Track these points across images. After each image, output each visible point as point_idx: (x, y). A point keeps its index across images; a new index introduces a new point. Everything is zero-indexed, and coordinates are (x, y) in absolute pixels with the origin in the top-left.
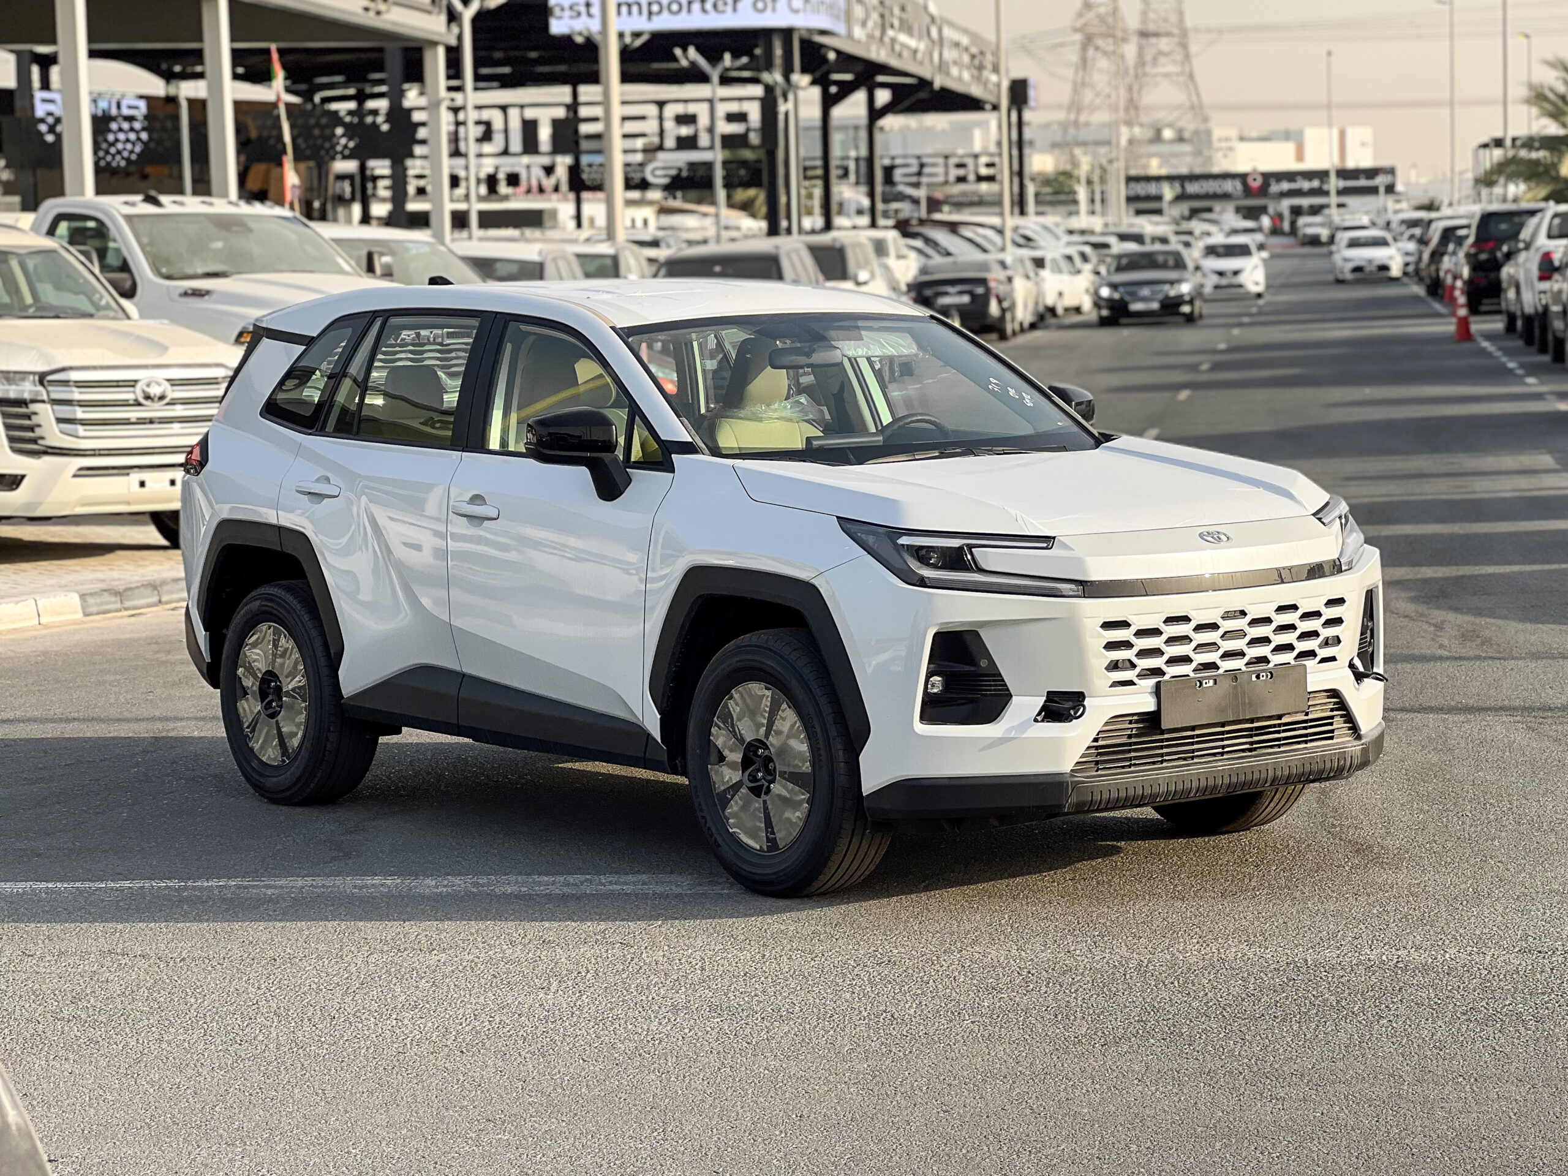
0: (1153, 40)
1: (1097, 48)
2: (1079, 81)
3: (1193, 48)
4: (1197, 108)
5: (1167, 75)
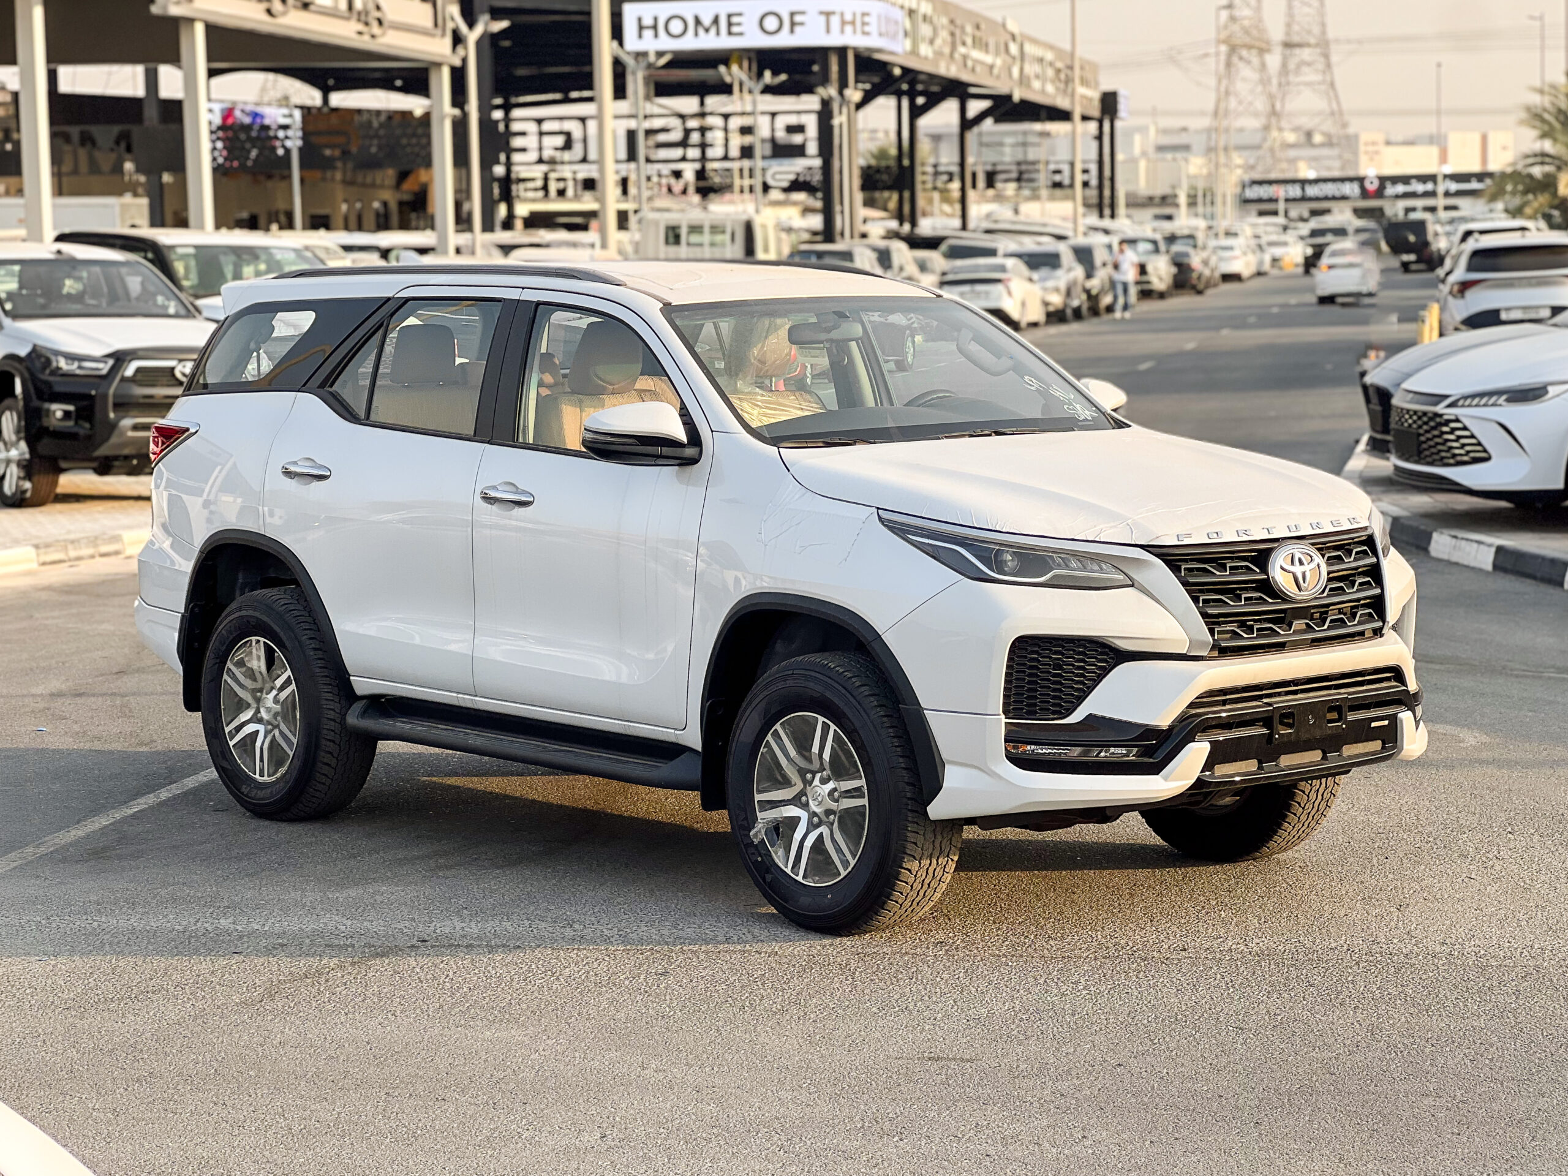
0: (1297, 51)
1: (1241, 58)
3: (1334, 58)
4: (1337, 114)
5: (1308, 84)
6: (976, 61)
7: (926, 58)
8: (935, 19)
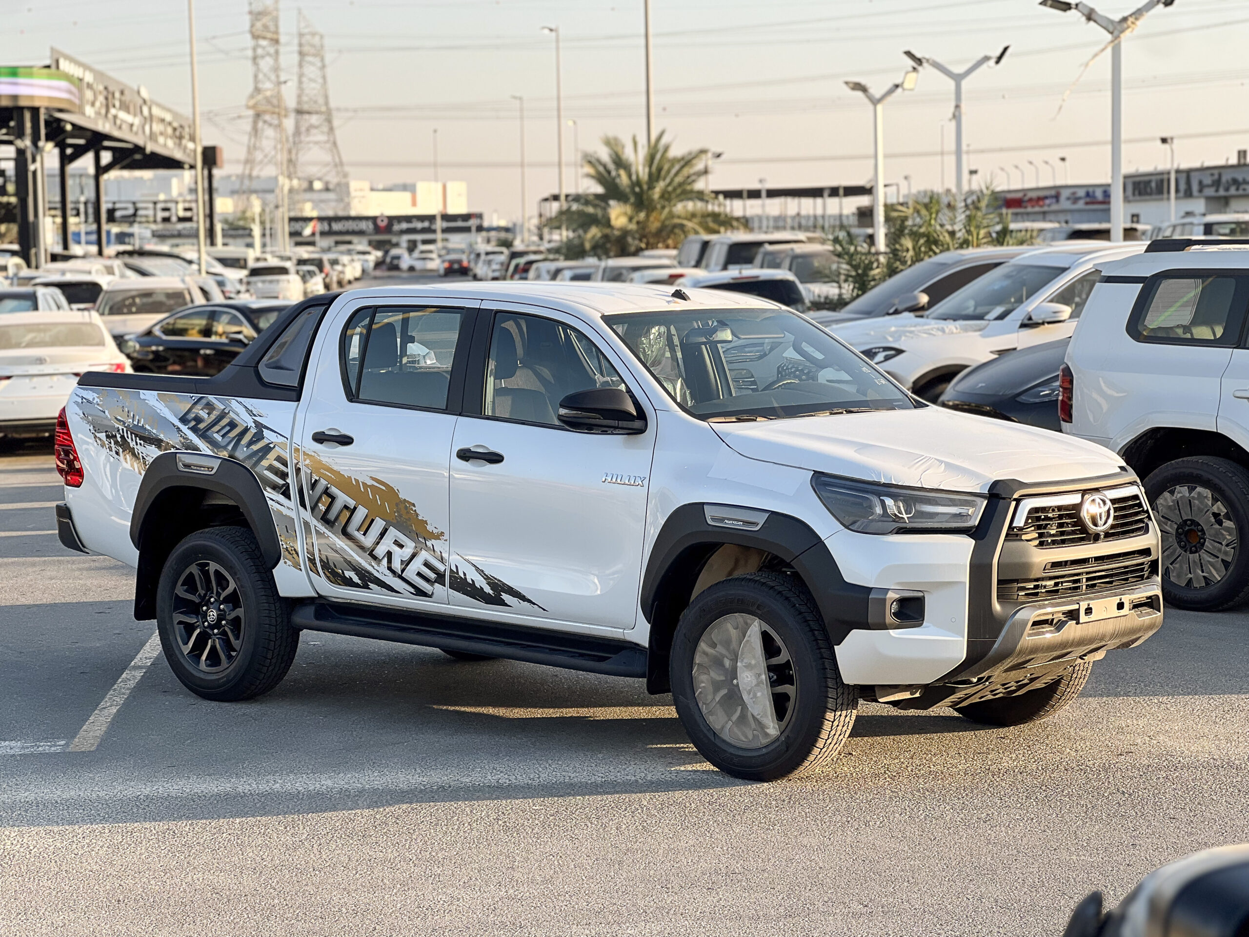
0: (306, 117)
1: (265, 122)
2: (252, 145)
3: (336, 123)
4: (339, 166)
5: (316, 143)
6: (122, 121)
7: (89, 117)
8: (95, 86)
